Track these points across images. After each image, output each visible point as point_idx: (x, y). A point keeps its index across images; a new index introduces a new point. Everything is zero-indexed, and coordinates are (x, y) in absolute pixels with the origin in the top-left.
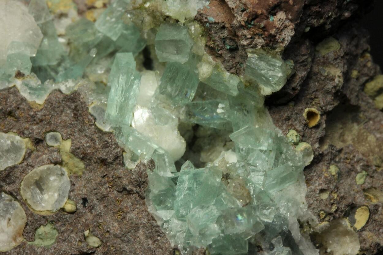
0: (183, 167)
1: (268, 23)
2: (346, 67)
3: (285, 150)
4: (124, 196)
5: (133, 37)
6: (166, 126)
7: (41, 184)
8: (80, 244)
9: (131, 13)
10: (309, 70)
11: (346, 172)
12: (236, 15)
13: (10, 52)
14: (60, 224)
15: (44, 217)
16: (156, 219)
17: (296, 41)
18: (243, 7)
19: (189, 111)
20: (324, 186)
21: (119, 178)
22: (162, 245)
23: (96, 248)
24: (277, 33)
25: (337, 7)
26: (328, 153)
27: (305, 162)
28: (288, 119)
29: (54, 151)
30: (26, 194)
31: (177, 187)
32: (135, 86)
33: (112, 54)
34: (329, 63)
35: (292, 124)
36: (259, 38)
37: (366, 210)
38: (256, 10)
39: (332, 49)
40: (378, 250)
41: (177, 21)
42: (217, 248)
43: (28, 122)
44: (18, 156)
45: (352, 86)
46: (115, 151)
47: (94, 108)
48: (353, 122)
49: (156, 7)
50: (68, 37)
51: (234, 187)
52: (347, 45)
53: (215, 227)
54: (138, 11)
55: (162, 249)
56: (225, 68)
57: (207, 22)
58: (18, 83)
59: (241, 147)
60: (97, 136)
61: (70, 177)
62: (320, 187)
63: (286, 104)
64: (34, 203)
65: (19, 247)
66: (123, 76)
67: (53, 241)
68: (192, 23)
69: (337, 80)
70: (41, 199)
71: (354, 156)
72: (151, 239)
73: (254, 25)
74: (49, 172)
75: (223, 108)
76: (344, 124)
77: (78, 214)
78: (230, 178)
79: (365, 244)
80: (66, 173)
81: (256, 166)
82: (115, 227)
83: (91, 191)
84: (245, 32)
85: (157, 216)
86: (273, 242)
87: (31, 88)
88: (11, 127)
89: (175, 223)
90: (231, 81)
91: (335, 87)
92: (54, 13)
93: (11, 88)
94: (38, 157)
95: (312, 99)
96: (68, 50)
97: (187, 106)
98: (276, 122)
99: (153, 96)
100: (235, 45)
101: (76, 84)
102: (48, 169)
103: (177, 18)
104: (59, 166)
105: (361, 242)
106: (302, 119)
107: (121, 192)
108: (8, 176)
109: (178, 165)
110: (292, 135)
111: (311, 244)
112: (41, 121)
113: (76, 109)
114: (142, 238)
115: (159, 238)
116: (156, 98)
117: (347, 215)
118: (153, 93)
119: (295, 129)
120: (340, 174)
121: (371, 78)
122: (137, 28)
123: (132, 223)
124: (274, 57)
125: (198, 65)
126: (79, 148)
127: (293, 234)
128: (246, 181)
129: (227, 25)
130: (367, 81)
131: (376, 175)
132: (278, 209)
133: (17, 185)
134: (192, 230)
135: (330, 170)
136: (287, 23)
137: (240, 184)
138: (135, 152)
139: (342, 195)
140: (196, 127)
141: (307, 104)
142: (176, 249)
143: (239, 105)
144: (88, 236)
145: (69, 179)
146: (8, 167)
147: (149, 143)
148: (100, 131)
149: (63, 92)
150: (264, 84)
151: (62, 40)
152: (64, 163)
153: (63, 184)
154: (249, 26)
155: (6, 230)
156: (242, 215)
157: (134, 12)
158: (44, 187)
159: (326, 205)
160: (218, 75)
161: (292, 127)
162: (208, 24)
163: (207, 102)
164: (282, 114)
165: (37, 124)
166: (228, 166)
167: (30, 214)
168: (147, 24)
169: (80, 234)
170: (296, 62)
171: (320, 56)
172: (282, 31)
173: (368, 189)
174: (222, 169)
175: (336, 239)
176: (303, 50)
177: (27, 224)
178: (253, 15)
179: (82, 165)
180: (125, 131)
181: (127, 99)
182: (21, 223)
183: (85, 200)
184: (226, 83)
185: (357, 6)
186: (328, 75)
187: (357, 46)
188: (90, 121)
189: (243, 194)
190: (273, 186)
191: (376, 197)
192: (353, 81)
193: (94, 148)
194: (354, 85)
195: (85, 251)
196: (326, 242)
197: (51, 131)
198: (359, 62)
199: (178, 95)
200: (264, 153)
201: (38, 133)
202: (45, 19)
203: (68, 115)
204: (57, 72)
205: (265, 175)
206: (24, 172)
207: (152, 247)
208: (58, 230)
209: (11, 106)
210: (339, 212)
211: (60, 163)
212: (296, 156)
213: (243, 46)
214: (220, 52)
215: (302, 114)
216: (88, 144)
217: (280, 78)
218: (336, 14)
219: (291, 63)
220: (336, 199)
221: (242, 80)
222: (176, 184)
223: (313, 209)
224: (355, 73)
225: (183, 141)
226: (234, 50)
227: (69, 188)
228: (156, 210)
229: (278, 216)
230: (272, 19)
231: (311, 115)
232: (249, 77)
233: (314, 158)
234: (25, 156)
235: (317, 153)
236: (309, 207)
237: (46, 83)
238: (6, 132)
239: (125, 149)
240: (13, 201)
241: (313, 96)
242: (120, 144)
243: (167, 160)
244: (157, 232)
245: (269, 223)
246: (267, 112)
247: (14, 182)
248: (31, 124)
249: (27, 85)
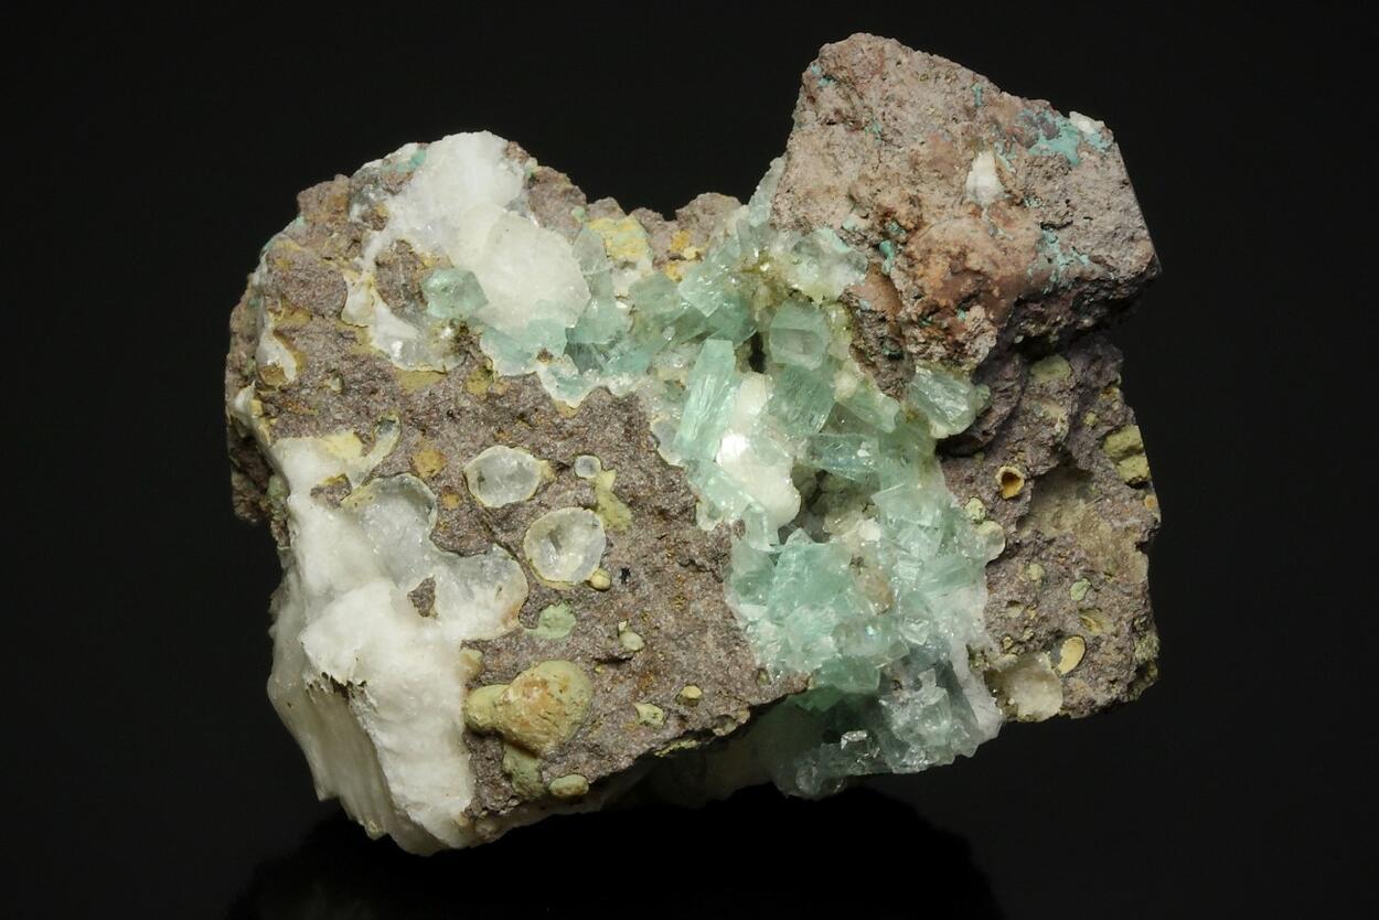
0: (791, 537)
1: (956, 322)
2: (1076, 406)
3: (959, 529)
4: (691, 574)
5: (737, 314)
6: (773, 468)
7: (559, 537)
8: (609, 642)
9: (737, 278)
10: (1014, 405)
11: (1054, 578)
12: (904, 302)
13: (535, 317)
14: (580, 606)
15: (556, 591)
16: (736, 617)
17: (999, 356)
18: (917, 291)
19: (814, 448)
20: (1016, 597)
21: (686, 543)
22: (740, 661)
23: (635, 652)
24: (967, 340)
25: (1071, 309)
26: (1030, 543)
27: (989, 554)
28: (971, 480)
29: (587, 487)
30: (532, 551)
31: (777, 570)
32: (728, 398)
33: (701, 338)
34: (1049, 397)
35: (975, 490)
36: (937, 345)
37: (1079, 643)
38: (938, 300)
39: (1057, 375)
40: (1092, 711)
41: (811, 300)
42: (828, 677)
43: (549, 434)
44: (527, 488)
45: (1083, 439)
46: (684, 499)
47: (659, 424)
48: (1078, 498)
49: (779, 273)
50: (631, 302)
51: (868, 581)
52: (1083, 371)
53: (829, 641)
54: (750, 275)
55: (740, 667)
56: (879, 385)
57: (857, 308)
58: (541, 368)
59: (890, 517)
60: (658, 470)
61: (606, 532)
62: (1010, 597)
63: (970, 455)
64: (544, 566)
65: (511, 635)
66: (711, 378)
67: (567, 632)
68: (833, 306)
69: (1058, 427)
70: (556, 562)
71: (1073, 554)
72: (725, 649)
73: (931, 322)
74: (574, 520)
75: (868, 450)
76: (1063, 498)
77: (611, 593)
78: (863, 566)
79: (1072, 698)
80: (601, 525)
81: (909, 552)
82: (669, 621)
83: (638, 559)
84: (916, 332)
85: (738, 612)
86: (921, 677)
87: (560, 380)
88: (522, 438)
89: (767, 628)
90: (886, 408)
91: (1053, 437)
92: (614, 260)
93: (528, 376)
94: (558, 493)
95: (1015, 453)
96: (631, 323)
97: (811, 438)
98: (951, 483)
99: (756, 417)
100: (899, 351)
101: (635, 381)
102: (573, 514)
103: (811, 295)
104: (590, 512)
105: (1064, 695)
106: (994, 482)
107: (686, 566)
108: (506, 518)
109: (784, 533)
110: (975, 508)
111: (984, 688)
112: (571, 435)
113: (629, 422)
114: (711, 645)
115: (737, 648)
116: (762, 419)
117: (1047, 647)
118: (758, 411)
119: (979, 498)
120: (1044, 579)
121: (1117, 429)
122: (745, 303)
123: (697, 619)
124: (959, 377)
125: (835, 376)
126: (626, 487)
127: (956, 668)
128: (889, 573)
129: (888, 318)
130: (1109, 433)
131: (1103, 588)
132: (936, 624)
133: (519, 535)
134: (791, 642)
135: (1029, 572)
136: (986, 325)
137: (877, 578)
138: (717, 504)
139: (1044, 614)
140: (822, 475)
141: (1005, 459)
142: (762, 670)
143: (894, 447)
144: (624, 632)
145: (604, 535)
146: (507, 505)
147: (740, 493)
148: (664, 463)
149: (613, 393)
150: (937, 420)
151: (621, 306)
152: (600, 508)
153: (594, 542)
154: (924, 323)
155: (493, 604)
156: (874, 627)
157: (743, 276)
158: (561, 543)
159: (1016, 628)
160: (866, 395)
161: (976, 494)
162: (858, 312)
163: (844, 436)
164: (962, 471)
165: (564, 438)
166: (863, 544)
167: (535, 585)
168: (760, 299)
169: (611, 627)
170: (994, 390)
171: (1036, 383)
172: (975, 337)
173: (1089, 609)
174: (852, 549)
175: (1026, 684)
176: (1009, 371)
177: (527, 600)
178: (931, 306)
179: (627, 514)
180: (703, 468)
181: (713, 416)
182: (519, 597)
183: (626, 573)
184: (877, 410)
185: (1105, 310)
186: (1044, 417)
187: (1099, 374)
188: (649, 445)
189: (880, 594)
190: (933, 587)
191: (1099, 624)
192: (1086, 431)
193: (651, 490)
194: (1087, 437)
195: (616, 654)
196: (1009, 687)
197: (585, 453)
198: (1100, 400)
199: (797, 419)
200: (925, 532)
201: (562, 455)
202: (598, 267)
203: (615, 432)
204: (607, 358)
205: (922, 568)
206: (533, 514)
207: (726, 662)
208: (576, 616)
209: (524, 405)
210: (1035, 642)
211: (594, 508)
212: (976, 543)
213: (911, 354)
214: (872, 359)
215: (995, 474)
216: (642, 483)
217: (964, 413)
218: (1070, 320)
219: (985, 391)
220: (1034, 620)
221: (904, 409)
222: (776, 564)
223: (994, 631)
224: (1090, 418)
225: (797, 496)
226: (895, 358)
227: (603, 549)
228: (739, 603)
229: (936, 637)
230: (962, 315)
231: (1009, 478)
232: (916, 404)
233: (1006, 549)
234: (538, 488)
235: (1011, 541)
236: (988, 627)
237: (587, 374)
238: (512, 447)
239: (701, 498)
240: (510, 560)
241: (1016, 448)
242: (693, 488)
243: (765, 523)
244: (735, 638)
245: (919, 647)
246: (939, 465)
247: (514, 529)
248: (553, 439)
249: (555, 374)
